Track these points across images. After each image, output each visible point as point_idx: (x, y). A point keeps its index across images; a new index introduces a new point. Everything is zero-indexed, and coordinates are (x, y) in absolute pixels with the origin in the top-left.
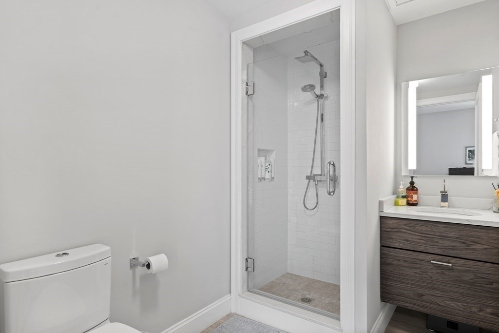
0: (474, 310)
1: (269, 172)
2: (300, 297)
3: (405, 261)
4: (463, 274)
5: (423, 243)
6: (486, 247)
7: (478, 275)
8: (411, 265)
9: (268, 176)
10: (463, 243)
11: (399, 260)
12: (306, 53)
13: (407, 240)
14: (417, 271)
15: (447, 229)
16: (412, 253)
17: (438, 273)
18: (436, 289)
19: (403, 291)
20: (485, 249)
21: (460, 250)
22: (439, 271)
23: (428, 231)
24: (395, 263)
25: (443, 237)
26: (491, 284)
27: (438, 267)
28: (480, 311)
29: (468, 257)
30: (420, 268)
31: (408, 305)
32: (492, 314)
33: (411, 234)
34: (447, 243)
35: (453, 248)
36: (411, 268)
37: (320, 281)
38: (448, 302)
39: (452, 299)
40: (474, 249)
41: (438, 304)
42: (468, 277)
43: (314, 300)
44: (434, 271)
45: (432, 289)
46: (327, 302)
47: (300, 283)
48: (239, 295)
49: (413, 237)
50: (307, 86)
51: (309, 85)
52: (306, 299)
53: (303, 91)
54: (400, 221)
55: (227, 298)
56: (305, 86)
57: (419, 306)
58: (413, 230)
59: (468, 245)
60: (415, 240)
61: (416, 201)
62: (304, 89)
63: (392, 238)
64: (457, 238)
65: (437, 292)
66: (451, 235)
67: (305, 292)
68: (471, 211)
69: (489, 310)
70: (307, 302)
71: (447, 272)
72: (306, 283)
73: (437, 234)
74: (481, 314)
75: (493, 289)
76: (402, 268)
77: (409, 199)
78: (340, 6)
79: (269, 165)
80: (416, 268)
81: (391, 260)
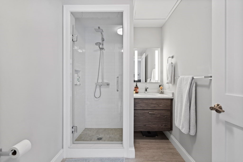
0: (160, 126)
1: (79, 81)
2: (96, 138)
3: (140, 114)
4: (157, 115)
5: (146, 107)
6: (163, 105)
7: (161, 114)
8: (142, 115)
9: (78, 83)
10: (157, 105)
11: (138, 114)
12: (99, 28)
13: (141, 106)
14: (144, 117)
15: (153, 101)
16: (143, 111)
17: (150, 116)
18: (150, 122)
19: (139, 125)
20: (163, 106)
21: (157, 107)
22: (151, 115)
23: (147, 102)
24: (137, 115)
25: (152, 104)
26: (164, 116)
27: (151, 114)
28: (161, 126)
29: (159, 109)
30: (145, 116)
31: (141, 130)
32: (164, 126)
33: (143, 104)
34: (153, 105)
35: (155, 107)
36: (142, 116)
37: (101, 128)
38: (153, 125)
39: (154, 124)
40: (160, 106)
41: (150, 127)
42: (159, 116)
43: (103, 138)
44: (149, 116)
45: (149, 122)
46: (108, 137)
47: (93, 132)
48: (69, 148)
49: (143, 105)
50: (98, 43)
51: (99, 43)
52: (99, 138)
53: (96, 45)
54: (139, 99)
55: (61, 151)
56: (97, 43)
57: (144, 129)
58: (143, 102)
59: (159, 105)
60: (144, 106)
61: (138, 91)
62: (96, 44)
63: (136, 106)
64: (156, 103)
65: (150, 123)
66: (154, 103)
67: (98, 135)
68: (154, 94)
69: (164, 125)
70: (100, 140)
71: (153, 115)
72: (96, 131)
73: (150, 103)
74: (162, 127)
75: (165, 118)
76: (140, 117)
77: (136, 91)
78: (123, 11)
79: (79, 78)
80: (144, 116)
81: (136, 114)
